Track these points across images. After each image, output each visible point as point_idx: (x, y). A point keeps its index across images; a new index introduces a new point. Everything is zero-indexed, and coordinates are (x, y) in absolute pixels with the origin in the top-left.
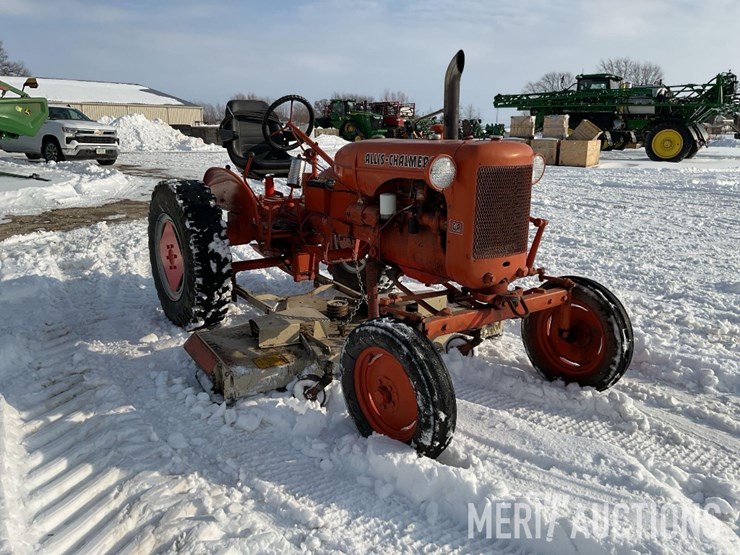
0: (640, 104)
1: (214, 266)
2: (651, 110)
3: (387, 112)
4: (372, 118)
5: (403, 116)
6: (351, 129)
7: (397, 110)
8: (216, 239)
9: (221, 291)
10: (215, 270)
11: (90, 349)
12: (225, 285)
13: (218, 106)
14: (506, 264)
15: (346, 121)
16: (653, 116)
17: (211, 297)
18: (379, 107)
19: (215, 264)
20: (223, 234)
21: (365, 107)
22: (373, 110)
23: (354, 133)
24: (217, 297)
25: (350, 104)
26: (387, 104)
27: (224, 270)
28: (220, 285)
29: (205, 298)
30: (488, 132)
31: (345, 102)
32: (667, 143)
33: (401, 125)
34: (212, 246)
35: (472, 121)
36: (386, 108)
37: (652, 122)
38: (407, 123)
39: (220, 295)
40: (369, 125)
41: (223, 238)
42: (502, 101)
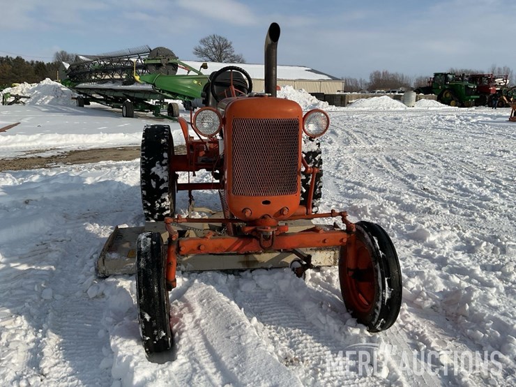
1: (154, 184)
3: (481, 81)
4: (467, 87)
5: (496, 86)
6: (448, 95)
7: (491, 80)
8: (157, 165)
9: (160, 201)
10: (154, 187)
11: (87, 228)
12: (163, 197)
13: (361, 80)
14: (267, 202)
15: (445, 89)
17: (153, 205)
18: (475, 78)
19: (155, 183)
20: (164, 162)
21: (462, 79)
22: (469, 81)
23: (450, 99)
24: (158, 205)
25: (450, 76)
26: (482, 76)
27: (162, 187)
28: (159, 197)
29: (149, 205)
31: (446, 75)
34: (153, 169)
36: (481, 79)
39: (160, 204)
40: (464, 92)
41: (162, 165)
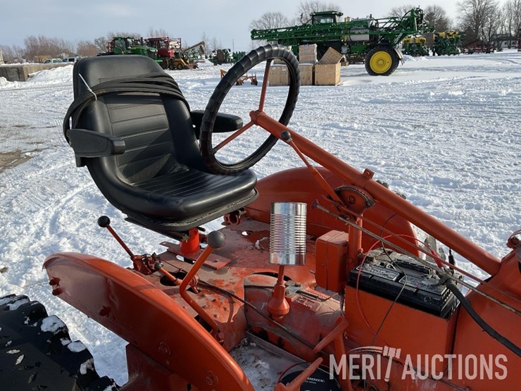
0: (359, 33)
2: (366, 37)
4: (148, 50)
5: (172, 49)
7: (167, 43)
16: (368, 42)
18: (152, 42)
21: (142, 43)
22: (148, 44)
25: (129, 40)
26: (158, 40)
30: (234, 58)
31: (125, 39)
32: (381, 62)
33: (172, 56)
35: (224, 50)
36: (158, 42)
37: (368, 46)
38: (176, 54)
42: (257, 34)
